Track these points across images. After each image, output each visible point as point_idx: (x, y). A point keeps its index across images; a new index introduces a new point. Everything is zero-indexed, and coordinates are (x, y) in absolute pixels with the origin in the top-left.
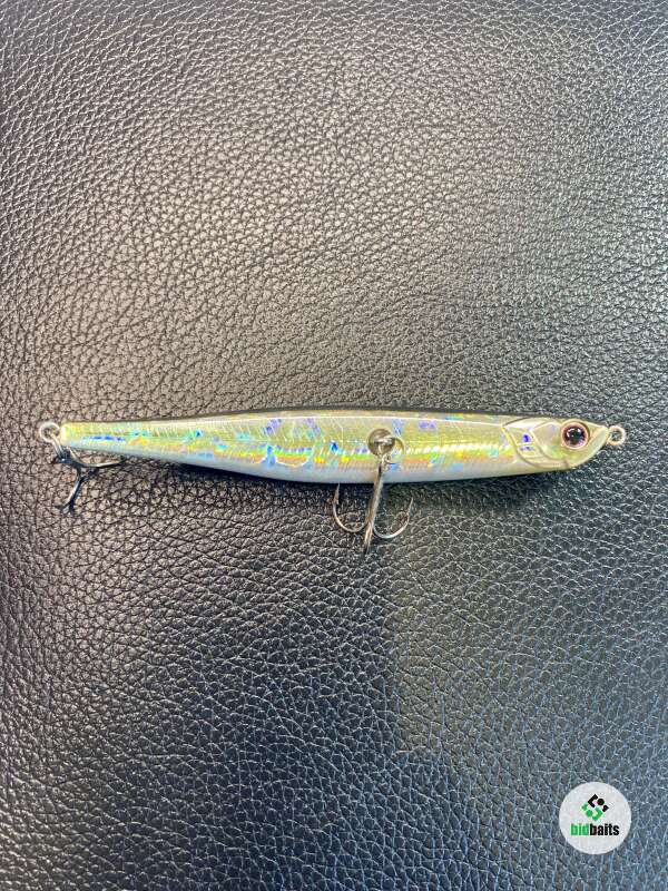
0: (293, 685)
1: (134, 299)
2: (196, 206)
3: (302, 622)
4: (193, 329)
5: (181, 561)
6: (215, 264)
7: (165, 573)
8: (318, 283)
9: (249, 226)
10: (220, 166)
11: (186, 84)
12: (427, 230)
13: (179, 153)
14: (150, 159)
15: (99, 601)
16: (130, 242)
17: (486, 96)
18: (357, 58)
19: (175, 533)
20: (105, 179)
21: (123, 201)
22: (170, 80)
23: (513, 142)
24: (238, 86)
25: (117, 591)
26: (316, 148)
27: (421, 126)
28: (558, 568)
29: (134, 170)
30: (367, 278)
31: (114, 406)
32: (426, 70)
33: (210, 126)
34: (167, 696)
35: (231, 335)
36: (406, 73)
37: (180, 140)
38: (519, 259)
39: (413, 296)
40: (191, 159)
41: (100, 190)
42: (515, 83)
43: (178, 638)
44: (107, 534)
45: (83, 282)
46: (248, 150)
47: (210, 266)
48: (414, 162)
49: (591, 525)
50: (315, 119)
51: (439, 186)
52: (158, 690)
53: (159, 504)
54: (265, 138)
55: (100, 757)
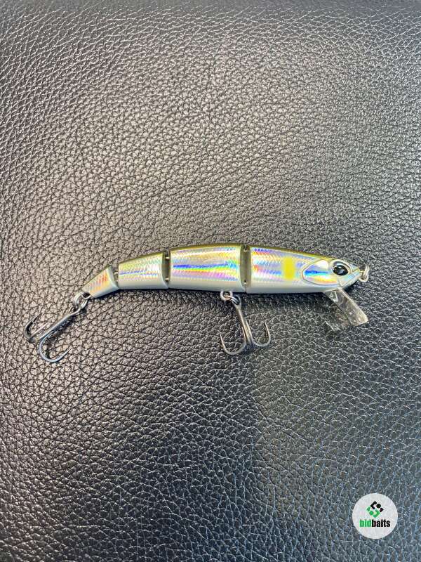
0: (175, 479)
1: (74, 217)
2: (116, 156)
3: (181, 437)
4: (113, 237)
5: (101, 394)
6: (128, 195)
7: (90, 402)
8: (196, 208)
9: (152, 169)
10: (132, 130)
11: (112, 75)
12: (268, 173)
13: (106, 121)
14: (86, 125)
15: (46, 420)
16: (72, 179)
17: (308, 84)
18: (224, 58)
19: (97, 375)
20: (57, 138)
21: (69, 152)
22: (101, 73)
23: (326, 114)
24: (146, 77)
25: (59, 413)
26: (196, 118)
27: (265, 104)
28: (354, 402)
29: (76, 132)
30: (228, 205)
31: (59, 288)
32: (269, 66)
33: (127, 103)
34: (90, 484)
35: (137, 242)
36: (256, 69)
37: (107, 112)
38: (329, 193)
39: (258, 217)
40: (114, 125)
41: (53, 145)
42: (328, 76)
43: (99, 446)
44: (53, 375)
45: (41, 206)
46: (152, 119)
47: (125, 196)
48: (261, 128)
49: (375, 372)
50: (195, 99)
51: (276, 143)
52: (84, 481)
53: (87, 355)
54: (163, 111)
55: (44, 526)
